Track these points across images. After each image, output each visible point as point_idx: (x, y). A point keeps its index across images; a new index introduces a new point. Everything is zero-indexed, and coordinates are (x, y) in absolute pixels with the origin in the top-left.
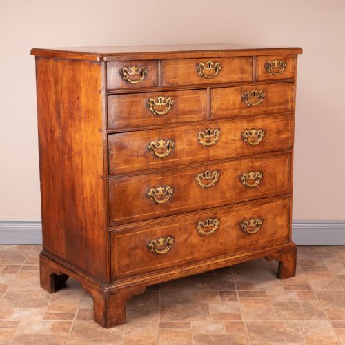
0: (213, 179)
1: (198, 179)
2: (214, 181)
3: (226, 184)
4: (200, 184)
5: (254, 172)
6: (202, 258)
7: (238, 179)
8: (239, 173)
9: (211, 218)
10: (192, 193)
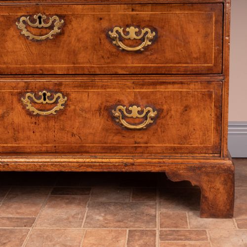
0: (51, 28)
1: (21, 25)
2: (52, 32)
3: (79, 40)
4: (25, 32)
5: (138, 26)
6: (34, 150)
7: (103, 36)
8: (105, 24)
9: (49, 90)
10: (9, 45)
